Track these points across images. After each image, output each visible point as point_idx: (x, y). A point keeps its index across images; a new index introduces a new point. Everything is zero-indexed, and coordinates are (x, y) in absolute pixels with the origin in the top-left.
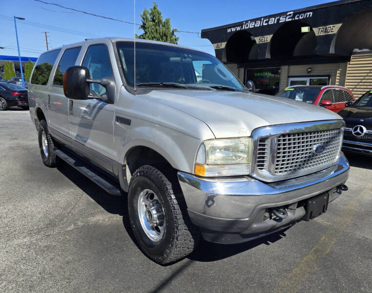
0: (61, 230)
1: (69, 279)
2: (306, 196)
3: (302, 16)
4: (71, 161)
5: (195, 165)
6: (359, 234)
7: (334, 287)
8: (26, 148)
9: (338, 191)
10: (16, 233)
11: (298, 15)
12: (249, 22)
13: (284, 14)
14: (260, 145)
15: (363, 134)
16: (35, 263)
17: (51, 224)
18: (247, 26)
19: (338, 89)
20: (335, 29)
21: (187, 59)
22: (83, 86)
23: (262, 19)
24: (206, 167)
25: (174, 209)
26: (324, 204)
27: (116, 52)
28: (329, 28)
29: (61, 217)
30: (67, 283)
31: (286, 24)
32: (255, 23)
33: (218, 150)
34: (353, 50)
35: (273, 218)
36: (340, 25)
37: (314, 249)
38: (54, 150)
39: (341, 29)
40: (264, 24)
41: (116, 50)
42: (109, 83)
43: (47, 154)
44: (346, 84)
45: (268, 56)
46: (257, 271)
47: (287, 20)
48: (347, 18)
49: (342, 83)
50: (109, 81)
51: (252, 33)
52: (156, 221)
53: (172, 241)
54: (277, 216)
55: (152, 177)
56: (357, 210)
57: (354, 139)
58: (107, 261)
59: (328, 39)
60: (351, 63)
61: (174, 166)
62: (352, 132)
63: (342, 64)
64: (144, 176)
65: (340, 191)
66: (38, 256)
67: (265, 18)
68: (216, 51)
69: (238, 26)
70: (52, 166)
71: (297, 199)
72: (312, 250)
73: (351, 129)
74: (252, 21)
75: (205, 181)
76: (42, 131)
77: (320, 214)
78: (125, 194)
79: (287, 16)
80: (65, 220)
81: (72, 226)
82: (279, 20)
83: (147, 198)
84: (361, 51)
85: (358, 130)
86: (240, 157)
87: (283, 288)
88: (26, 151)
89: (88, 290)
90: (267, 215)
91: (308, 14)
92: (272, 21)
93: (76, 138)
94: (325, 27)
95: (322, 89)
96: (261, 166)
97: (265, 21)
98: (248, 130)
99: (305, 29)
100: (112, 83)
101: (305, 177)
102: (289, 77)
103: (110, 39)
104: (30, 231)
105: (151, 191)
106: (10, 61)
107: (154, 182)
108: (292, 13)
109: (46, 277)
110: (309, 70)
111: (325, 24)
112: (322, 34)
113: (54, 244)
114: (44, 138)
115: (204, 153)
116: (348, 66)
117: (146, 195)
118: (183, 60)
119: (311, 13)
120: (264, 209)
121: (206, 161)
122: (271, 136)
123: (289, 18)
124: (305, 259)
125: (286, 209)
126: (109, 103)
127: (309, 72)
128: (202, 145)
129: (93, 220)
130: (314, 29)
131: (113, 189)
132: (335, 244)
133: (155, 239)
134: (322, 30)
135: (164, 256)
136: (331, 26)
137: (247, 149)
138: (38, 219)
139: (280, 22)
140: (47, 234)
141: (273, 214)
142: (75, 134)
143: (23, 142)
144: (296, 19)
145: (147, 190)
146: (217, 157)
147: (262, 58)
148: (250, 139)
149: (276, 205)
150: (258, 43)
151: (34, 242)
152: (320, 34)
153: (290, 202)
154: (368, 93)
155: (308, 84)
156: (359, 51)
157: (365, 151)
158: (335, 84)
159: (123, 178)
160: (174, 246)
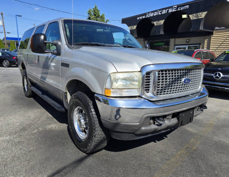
0: (29, 133)
1: (29, 161)
2: (177, 110)
3: (182, 8)
4: (39, 93)
5: (105, 89)
6: (216, 138)
7: (197, 171)
8: (16, 87)
9: (201, 109)
10: (2, 134)
11: (180, 8)
12: (150, 13)
13: (171, 7)
14: (146, 77)
15: (220, 78)
16: (10, 151)
17: (24, 129)
18: (149, 15)
19: (206, 51)
20: (203, 15)
21: (107, 30)
22: (42, 45)
23: (158, 11)
24: (112, 90)
25: (93, 118)
26: (190, 117)
27: (63, 25)
28: (199, 15)
29: (30, 125)
30: (27, 163)
31: (173, 13)
32: (154, 13)
33: (120, 80)
34: (215, 28)
35: (156, 124)
36: (206, 13)
37: (185, 146)
38: (30, 87)
39: (206, 15)
40: (159, 14)
41: (63, 24)
42: (58, 43)
43: (26, 90)
44: (211, 49)
45: (162, 33)
46: (147, 159)
47: (173, 11)
48: (210, 8)
49: (208, 48)
50: (58, 42)
51: (152, 19)
52: (84, 126)
53: (92, 138)
54: (159, 123)
55: (81, 98)
56: (216, 124)
57: (215, 81)
58: (54, 151)
59: (198, 21)
60: (214, 36)
61: (92, 91)
62: (213, 76)
63: (208, 37)
64: (76, 98)
65: (202, 109)
66: (13, 147)
67: (160, 10)
68: (130, 31)
69: (143, 16)
70: (29, 97)
71: (171, 112)
72: (184, 148)
73: (213, 75)
74: (152, 12)
75: (111, 99)
76: (24, 76)
77: (188, 123)
78: (66, 110)
79: (173, 8)
80: (32, 126)
81: (36, 131)
82: (168, 11)
83: (79, 112)
84: (220, 28)
85: (217, 75)
86: (133, 85)
87: (163, 170)
88: (16, 89)
89: (39, 168)
90: (152, 121)
91: (186, 6)
92: (164, 12)
93: (41, 78)
94: (196, 14)
95: (195, 51)
96: (147, 90)
97: (160, 12)
98: (138, 67)
99: (184, 16)
100: (59, 43)
101: (177, 99)
102: (175, 45)
103: (60, 18)
104: (11, 133)
105: (81, 108)
106: (13, 40)
107: (81, 101)
108: (176, 6)
109: (15, 159)
110: (187, 41)
111: (197, 12)
112: (195, 18)
113: (23, 140)
114: (25, 80)
115: (110, 81)
116: (212, 38)
117: (78, 110)
118: (105, 30)
119: (188, 6)
120: (149, 117)
121: (111, 87)
122: (153, 71)
123: (174, 10)
124: (179, 152)
125: (165, 119)
126: (58, 55)
127: (187, 42)
128: (109, 77)
129: (49, 127)
130: (190, 16)
131: (61, 108)
132: (199, 144)
133: (83, 137)
134: (195, 16)
135: (87, 148)
136: (201, 13)
137: (138, 79)
138: (16, 126)
139: (169, 12)
140: (20, 135)
141: (156, 122)
142: (40, 76)
143: (15, 84)
144: (179, 10)
145: (78, 107)
146: (119, 84)
147: (158, 34)
148: (140, 73)
149: (157, 115)
150: (155, 25)
151: (12, 139)
152: (193, 19)
153: (167, 113)
154: (224, 53)
155: (187, 49)
156: (219, 28)
157: (222, 89)
158: (204, 49)
159: (66, 100)
160: (93, 141)
